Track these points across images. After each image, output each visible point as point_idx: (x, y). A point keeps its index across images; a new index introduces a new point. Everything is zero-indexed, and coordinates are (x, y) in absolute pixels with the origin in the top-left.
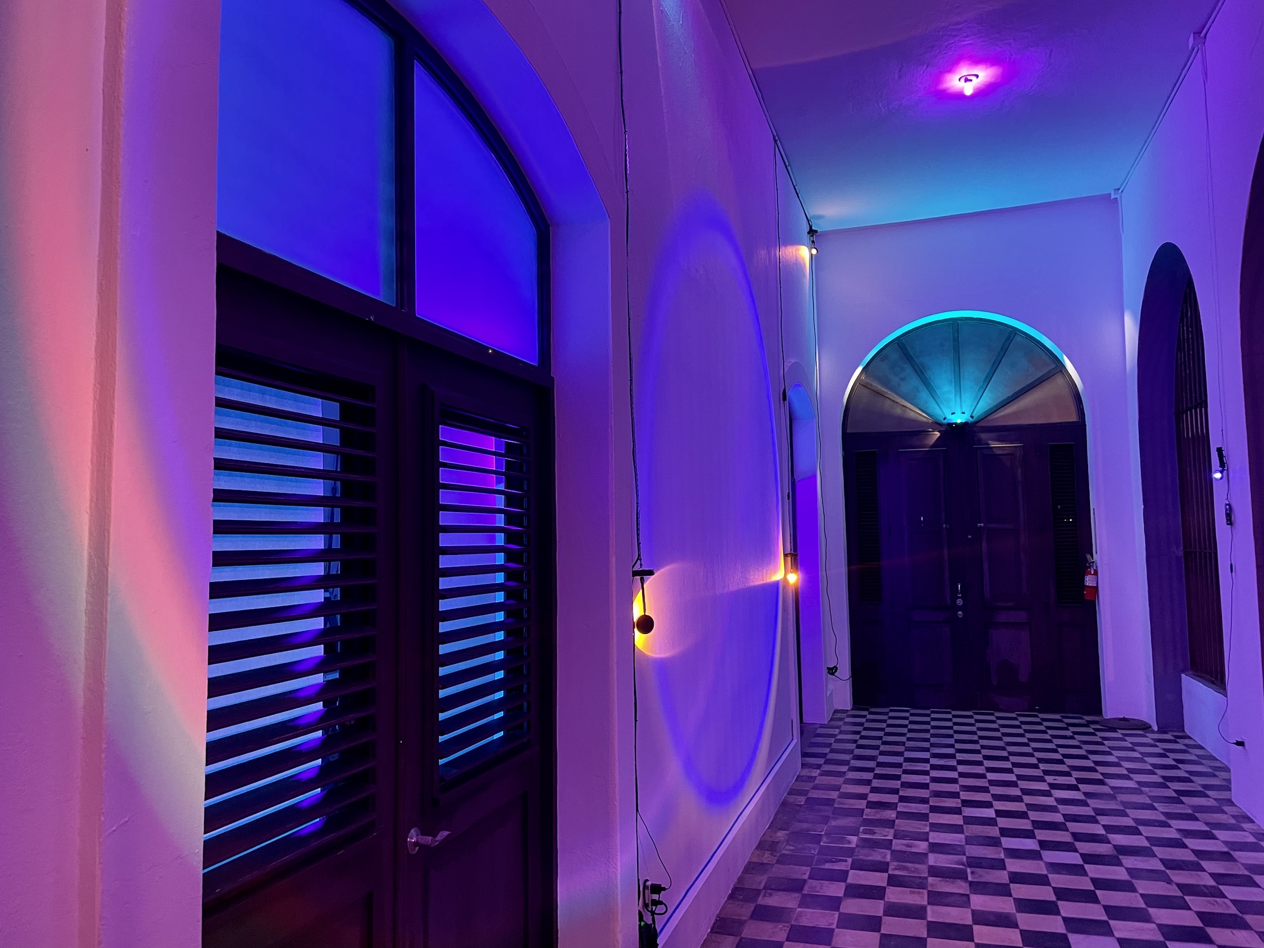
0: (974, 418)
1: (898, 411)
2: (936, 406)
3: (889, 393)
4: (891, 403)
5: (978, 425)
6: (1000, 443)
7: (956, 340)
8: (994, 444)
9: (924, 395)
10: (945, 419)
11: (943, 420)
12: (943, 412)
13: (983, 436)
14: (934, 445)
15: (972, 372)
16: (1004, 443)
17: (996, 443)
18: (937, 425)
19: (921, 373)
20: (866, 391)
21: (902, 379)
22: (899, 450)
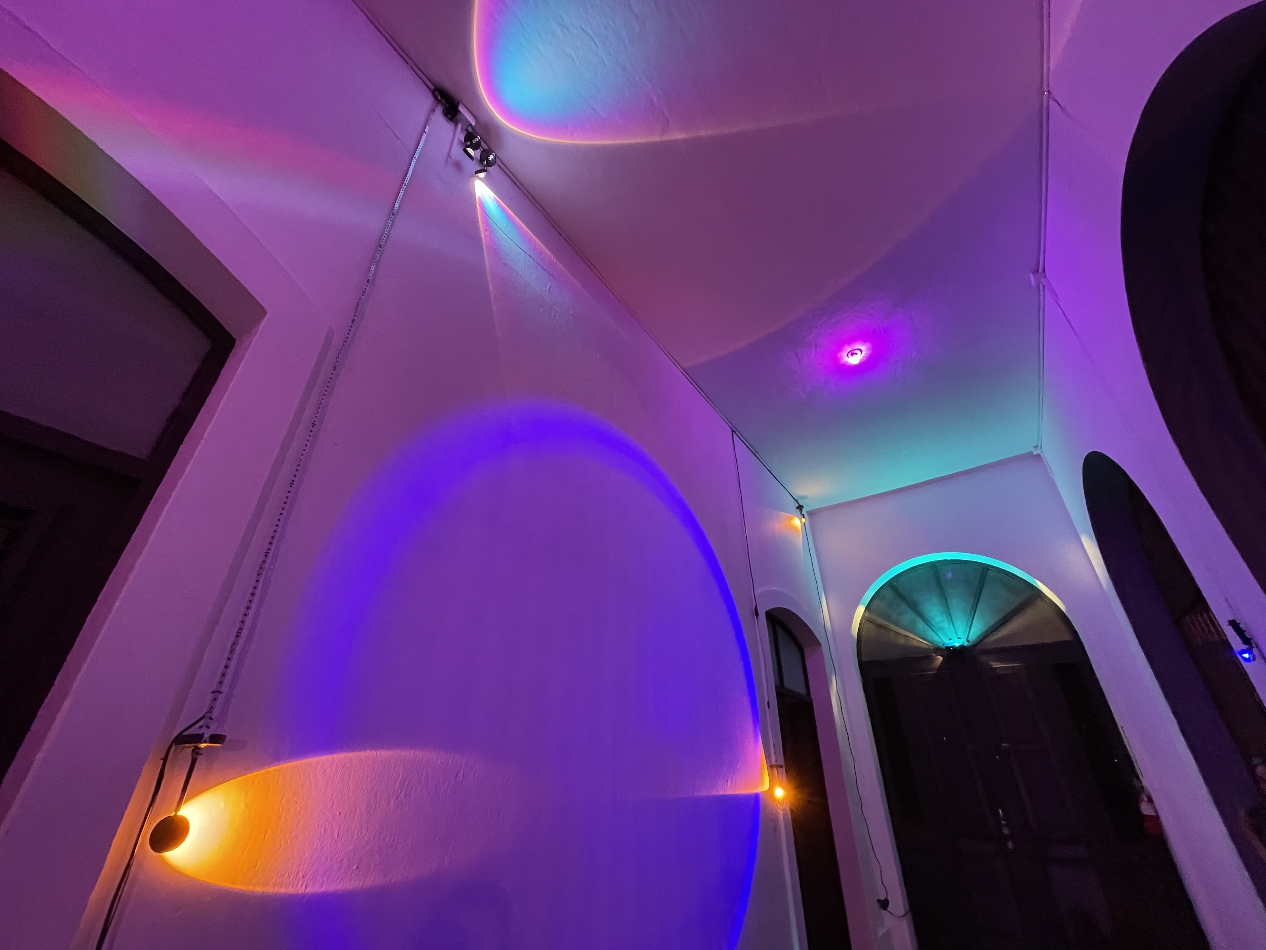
0: (971, 642)
1: (902, 641)
2: (934, 634)
3: (891, 626)
4: (895, 634)
5: (976, 648)
6: (1001, 663)
7: (938, 578)
8: (996, 665)
9: (921, 625)
10: (944, 644)
11: (942, 645)
12: (941, 639)
13: (984, 658)
14: (939, 669)
15: (958, 604)
16: (1007, 663)
17: (998, 664)
18: (938, 650)
19: (914, 607)
20: (871, 626)
21: (900, 614)
22: (910, 674)
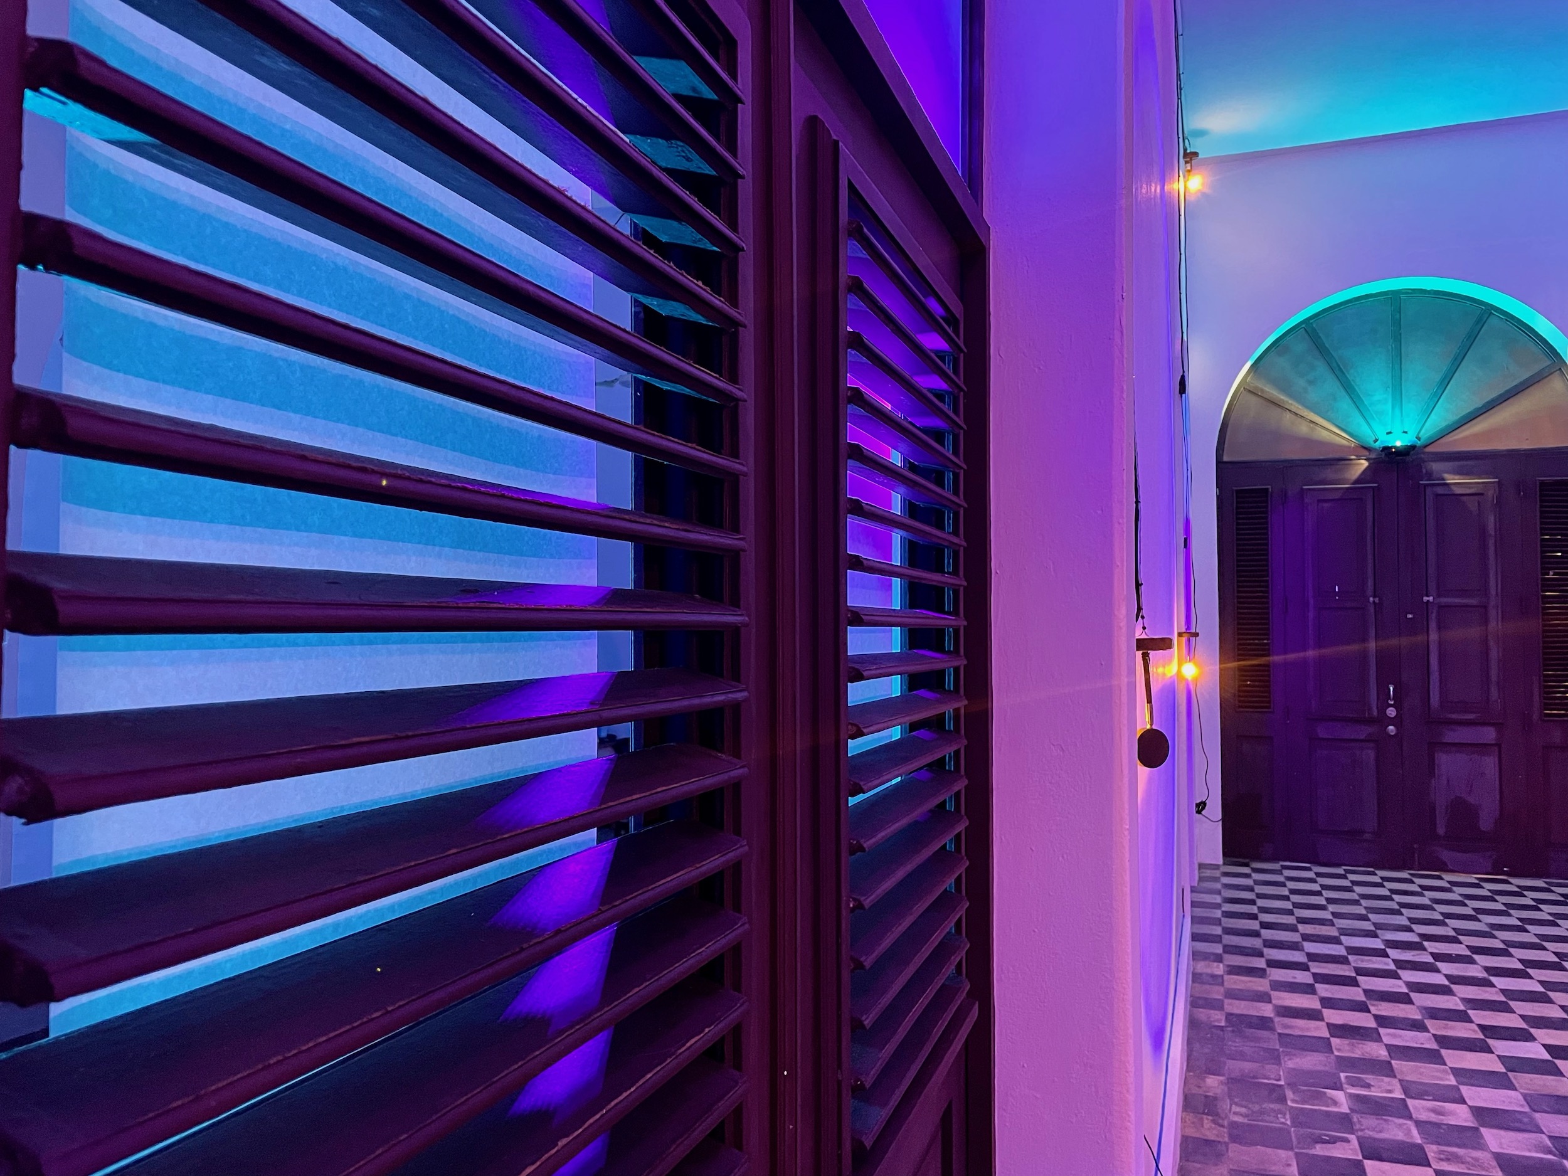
0: (1422, 440)
1: (1303, 429)
2: (1363, 422)
3: (1290, 402)
4: (1293, 417)
5: (1428, 450)
6: (1462, 477)
7: (1397, 323)
8: (1452, 479)
9: (1345, 404)
10: (1376, 441)
11: (1372, 443)
12: (1373, 431)
13: (1436, 467)
14: (1357, 481)
15: (1420, 371)
16: (1469, 477)
17: (1457, 477)
18: (1364, 449)
19: (1340, 373)
20: (1253, 399)
21: (1311, 382)
22: (1304, 487)
